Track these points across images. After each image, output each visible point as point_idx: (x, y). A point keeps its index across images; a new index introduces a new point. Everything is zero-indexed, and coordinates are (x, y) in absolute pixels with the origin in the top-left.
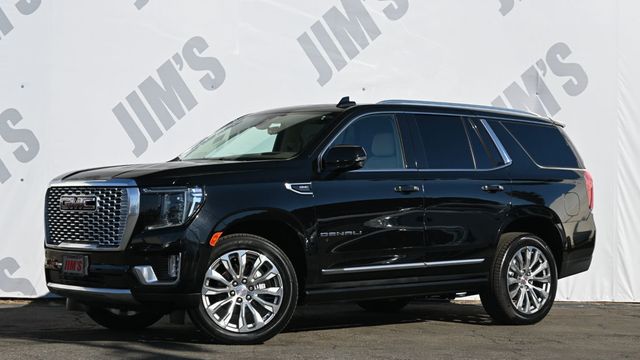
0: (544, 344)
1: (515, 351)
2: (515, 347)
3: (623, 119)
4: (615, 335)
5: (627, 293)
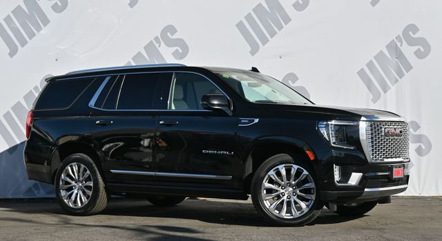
0: (401, 225)
1: (380, 229)
2: (381, 227)
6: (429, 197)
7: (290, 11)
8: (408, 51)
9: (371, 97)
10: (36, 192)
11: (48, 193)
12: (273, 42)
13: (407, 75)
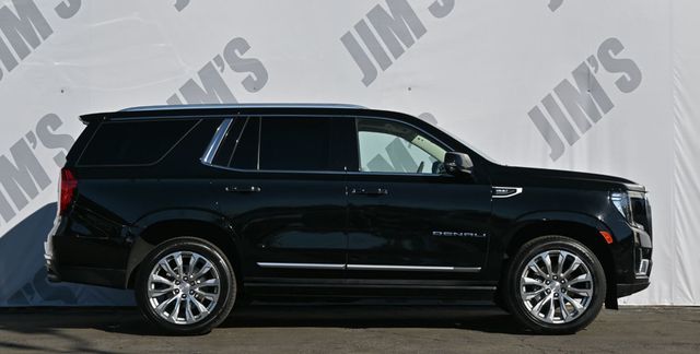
3: (679, 117)
4: (673, 344)
5: (687, 297)
6: (639, 307)
7: (426, 18)
8: (607, 79)
9: (550, 151)
10: (28, 298)
11: (48, 299)
12: (397, 65)
13: (605, 118)
